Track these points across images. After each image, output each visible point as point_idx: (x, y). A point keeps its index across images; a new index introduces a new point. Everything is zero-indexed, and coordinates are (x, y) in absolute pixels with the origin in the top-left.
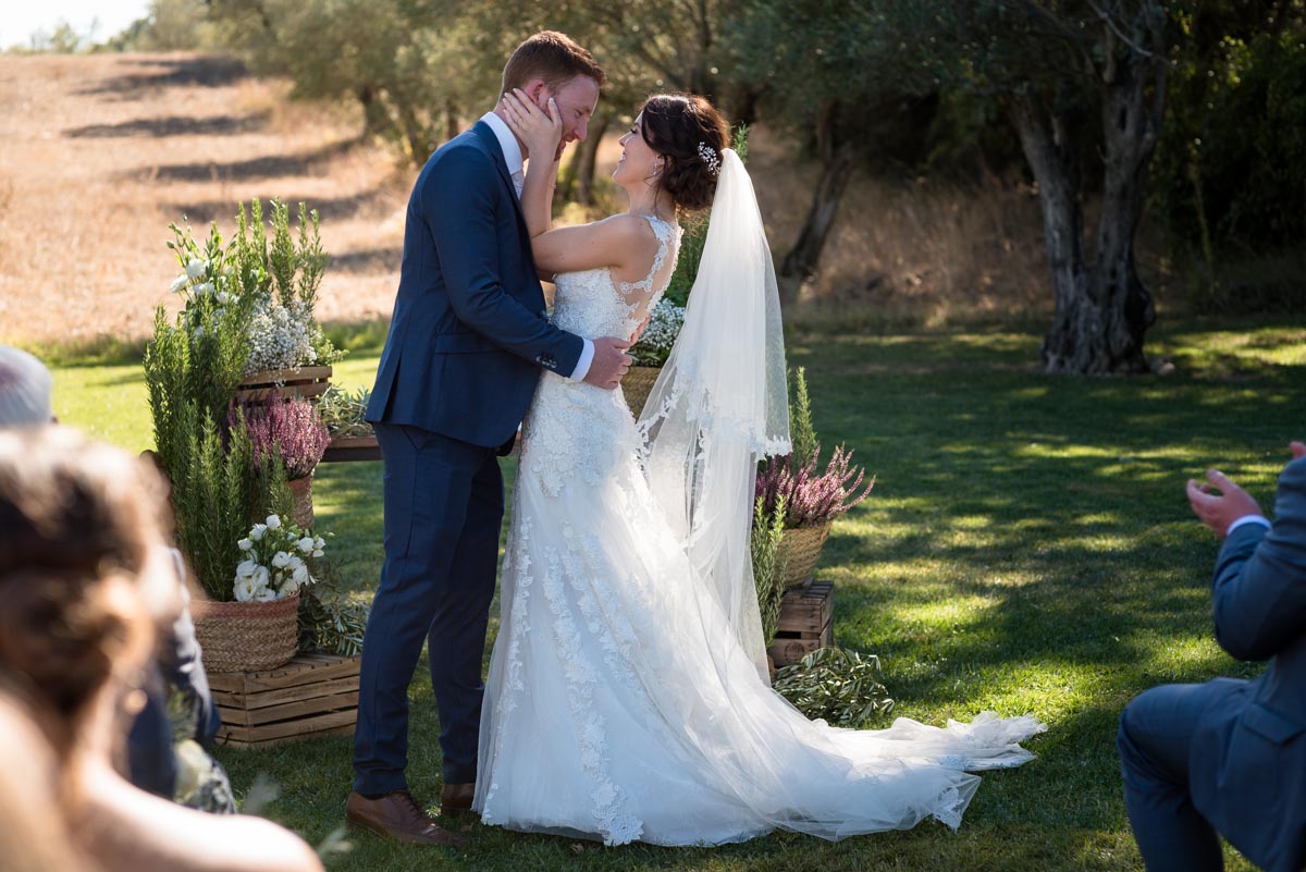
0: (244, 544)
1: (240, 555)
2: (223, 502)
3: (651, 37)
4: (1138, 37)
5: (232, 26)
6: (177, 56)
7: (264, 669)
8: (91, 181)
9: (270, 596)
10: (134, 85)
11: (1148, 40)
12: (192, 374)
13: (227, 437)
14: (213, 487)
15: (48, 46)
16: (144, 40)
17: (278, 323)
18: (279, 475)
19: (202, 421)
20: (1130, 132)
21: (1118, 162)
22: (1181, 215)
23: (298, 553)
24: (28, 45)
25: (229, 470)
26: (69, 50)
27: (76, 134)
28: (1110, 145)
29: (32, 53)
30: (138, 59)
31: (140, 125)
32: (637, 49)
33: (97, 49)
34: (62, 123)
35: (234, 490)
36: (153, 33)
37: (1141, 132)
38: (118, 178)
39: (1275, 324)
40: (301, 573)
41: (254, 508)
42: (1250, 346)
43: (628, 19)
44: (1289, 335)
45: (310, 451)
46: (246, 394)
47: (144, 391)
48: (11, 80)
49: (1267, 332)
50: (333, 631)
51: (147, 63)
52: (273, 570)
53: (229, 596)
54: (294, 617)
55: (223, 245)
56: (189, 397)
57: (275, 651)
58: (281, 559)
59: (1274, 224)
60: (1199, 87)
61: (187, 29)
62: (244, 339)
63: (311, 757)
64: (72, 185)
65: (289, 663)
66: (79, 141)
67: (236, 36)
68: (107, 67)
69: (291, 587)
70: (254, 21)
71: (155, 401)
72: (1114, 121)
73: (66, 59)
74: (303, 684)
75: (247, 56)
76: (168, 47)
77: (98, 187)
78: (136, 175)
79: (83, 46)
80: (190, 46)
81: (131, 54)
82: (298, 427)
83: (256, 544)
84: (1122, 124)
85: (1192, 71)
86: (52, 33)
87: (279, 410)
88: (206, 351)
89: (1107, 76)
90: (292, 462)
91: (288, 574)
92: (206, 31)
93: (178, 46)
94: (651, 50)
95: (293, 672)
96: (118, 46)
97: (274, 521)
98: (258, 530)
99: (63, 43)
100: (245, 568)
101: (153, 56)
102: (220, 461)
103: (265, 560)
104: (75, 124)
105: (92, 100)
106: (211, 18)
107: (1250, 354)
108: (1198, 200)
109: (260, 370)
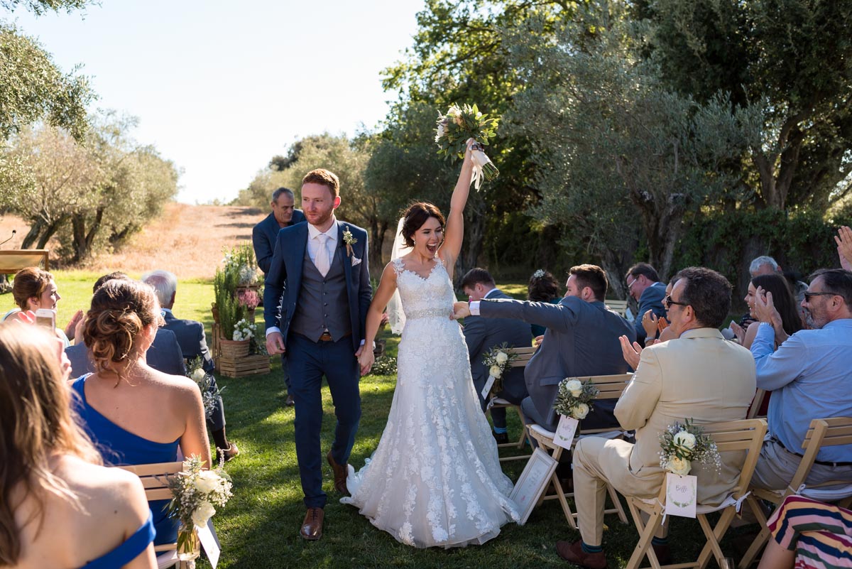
0: (236, 326)
1: (235, 329)
2: (231, 316)
3: (361, 207)
4: (479, 210)
5: (258, 201)
6: (244, 207)
7: (240, 358)
8: (220, 238)
9: (242, 339)
10: (233, 214)
11: (481, 212)
12: (225, 283)
13: (233, 299)
14: (229, 312)
15: (212, 204)
16: (236, 203)
17: (248, 271)
18: (246, 309)
19: (227, 295)
20: (476, 234)
21: (473, 242)
22: (491, 256)
23: (250, 329)
24: (207, 203)
25: (233, 307)
26: (218, 205)
27: (218, 226)
28: (472, 237)
29: (207, 206)
30: (236, 208)
31: (234, 225)
32: (358, 209)
33: (224, 205)
34: (213, 223)
35: (234, 312)
36: (239, 202)
37: (479, 234)
38: (226, 238)
39: (512, 283)
40: (250, 334)
41: (239, 317)
42: (505, 288)
43: (355, 202)
44: (513, 286)
45: (254, 304)
46: (239, 289)
47: (213, 287)
48: (201, 212)
49: (510, 285)
50: (258, 349)
51: (236, 209)
52: (243, 333)
53: (232, 339)
54: (248, 345)
55: (235, 252)
56: (224, 289)
57: (243, 353)
58: (245, 330)
59: (514, 259)
60: (497, 224)
61: (248, 201)
62: (239, 275)
63: (250, 380)
64: (215, 239)
65: (246, 356)
66: (217, 228)
67: (259, 203)
68: (226, 210)
69: (248, 337)
70: (264, 199)
71: (216, 290)
72: (472, 231)
73: (216, 207)
74: (250, 362)
75: (262, 208)
76: (242, 205)
77: (221, 240)
78: (231, 238)
79: (221, 204)
80: (248, 205)
81: (233, 207)
82: (252, 297)
83: (240, 327)
84: (474, 232)
85: (495, 220)
86: (213, 201)
87: (247, 293)
88: (229, 278)
89: (471, 220)
90: (249, 306)
91: (247, 334)
92: (253, 202)
93: (245, 205)
94: (360, 210)
95: (247, 359)
96: (230, 205)
97: (244, 320)
98: (240, 322)
99: (216, 203)
100: (236, 332)
101: (239, 208)
102: (230, 305)
103: (241, 331)
104: (216, 224)
105: (222, 218)
106: (254, 198)
107: (505, 290)
108: (495, 252)
109: (243, 283)
